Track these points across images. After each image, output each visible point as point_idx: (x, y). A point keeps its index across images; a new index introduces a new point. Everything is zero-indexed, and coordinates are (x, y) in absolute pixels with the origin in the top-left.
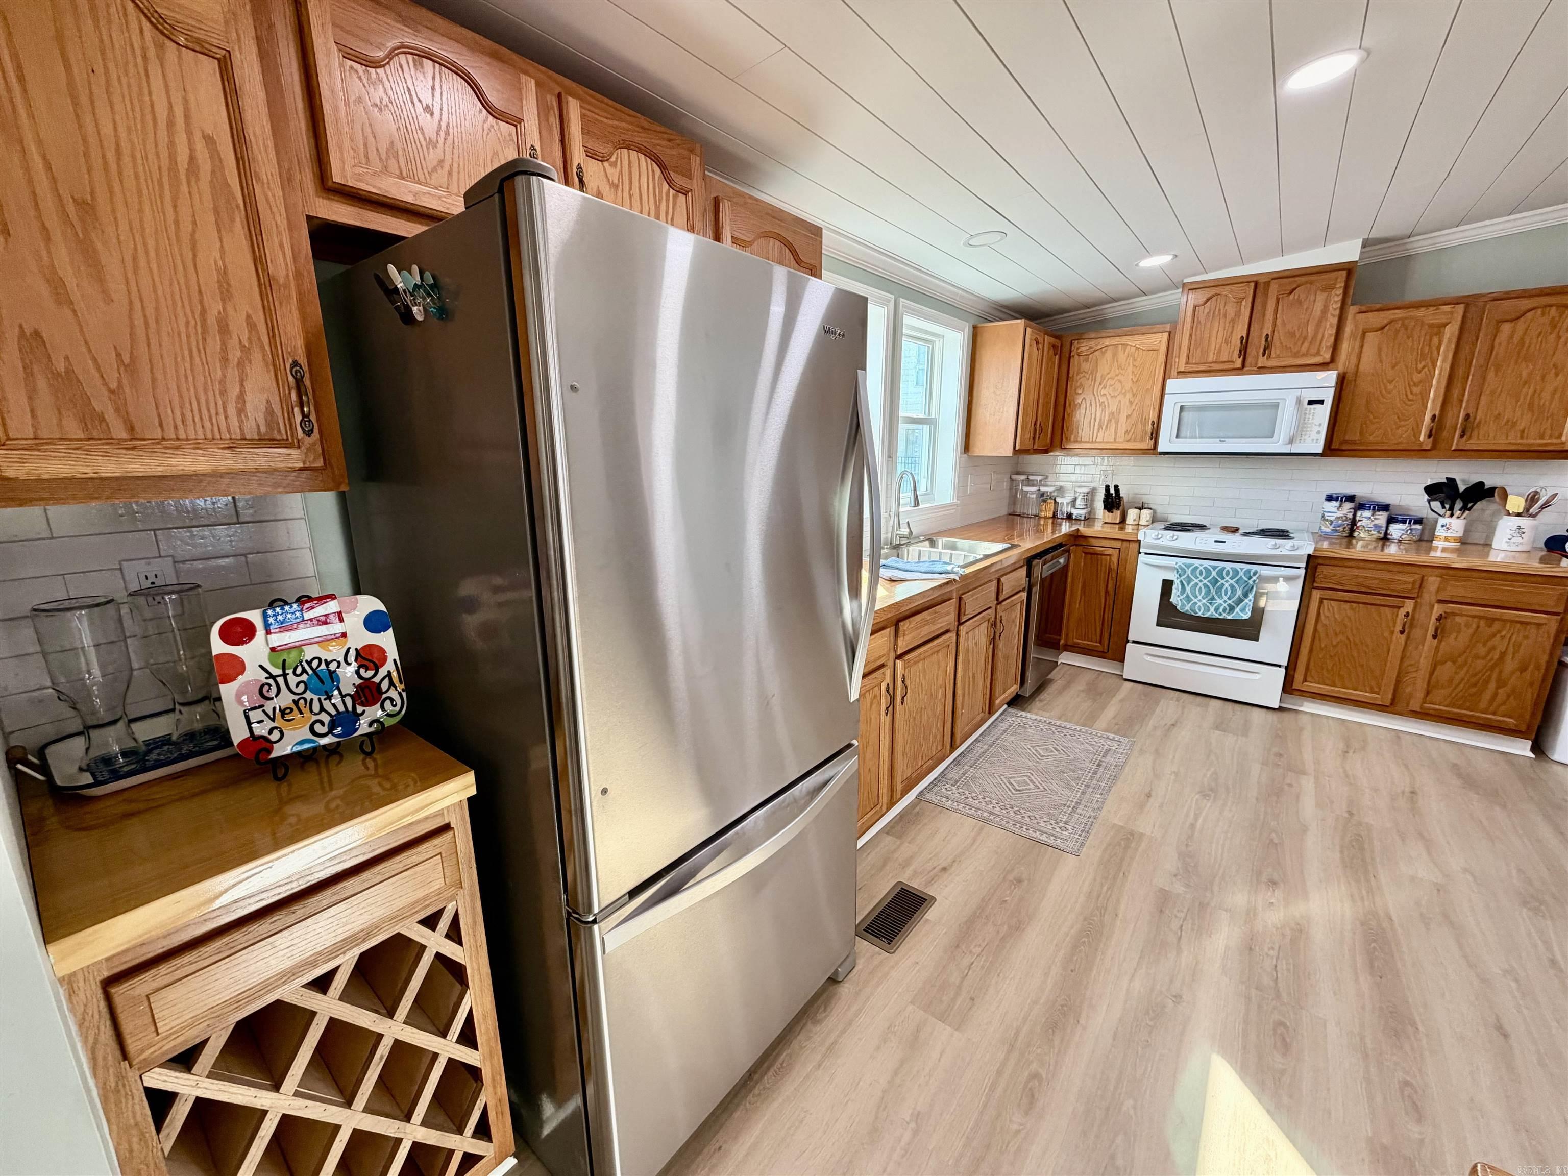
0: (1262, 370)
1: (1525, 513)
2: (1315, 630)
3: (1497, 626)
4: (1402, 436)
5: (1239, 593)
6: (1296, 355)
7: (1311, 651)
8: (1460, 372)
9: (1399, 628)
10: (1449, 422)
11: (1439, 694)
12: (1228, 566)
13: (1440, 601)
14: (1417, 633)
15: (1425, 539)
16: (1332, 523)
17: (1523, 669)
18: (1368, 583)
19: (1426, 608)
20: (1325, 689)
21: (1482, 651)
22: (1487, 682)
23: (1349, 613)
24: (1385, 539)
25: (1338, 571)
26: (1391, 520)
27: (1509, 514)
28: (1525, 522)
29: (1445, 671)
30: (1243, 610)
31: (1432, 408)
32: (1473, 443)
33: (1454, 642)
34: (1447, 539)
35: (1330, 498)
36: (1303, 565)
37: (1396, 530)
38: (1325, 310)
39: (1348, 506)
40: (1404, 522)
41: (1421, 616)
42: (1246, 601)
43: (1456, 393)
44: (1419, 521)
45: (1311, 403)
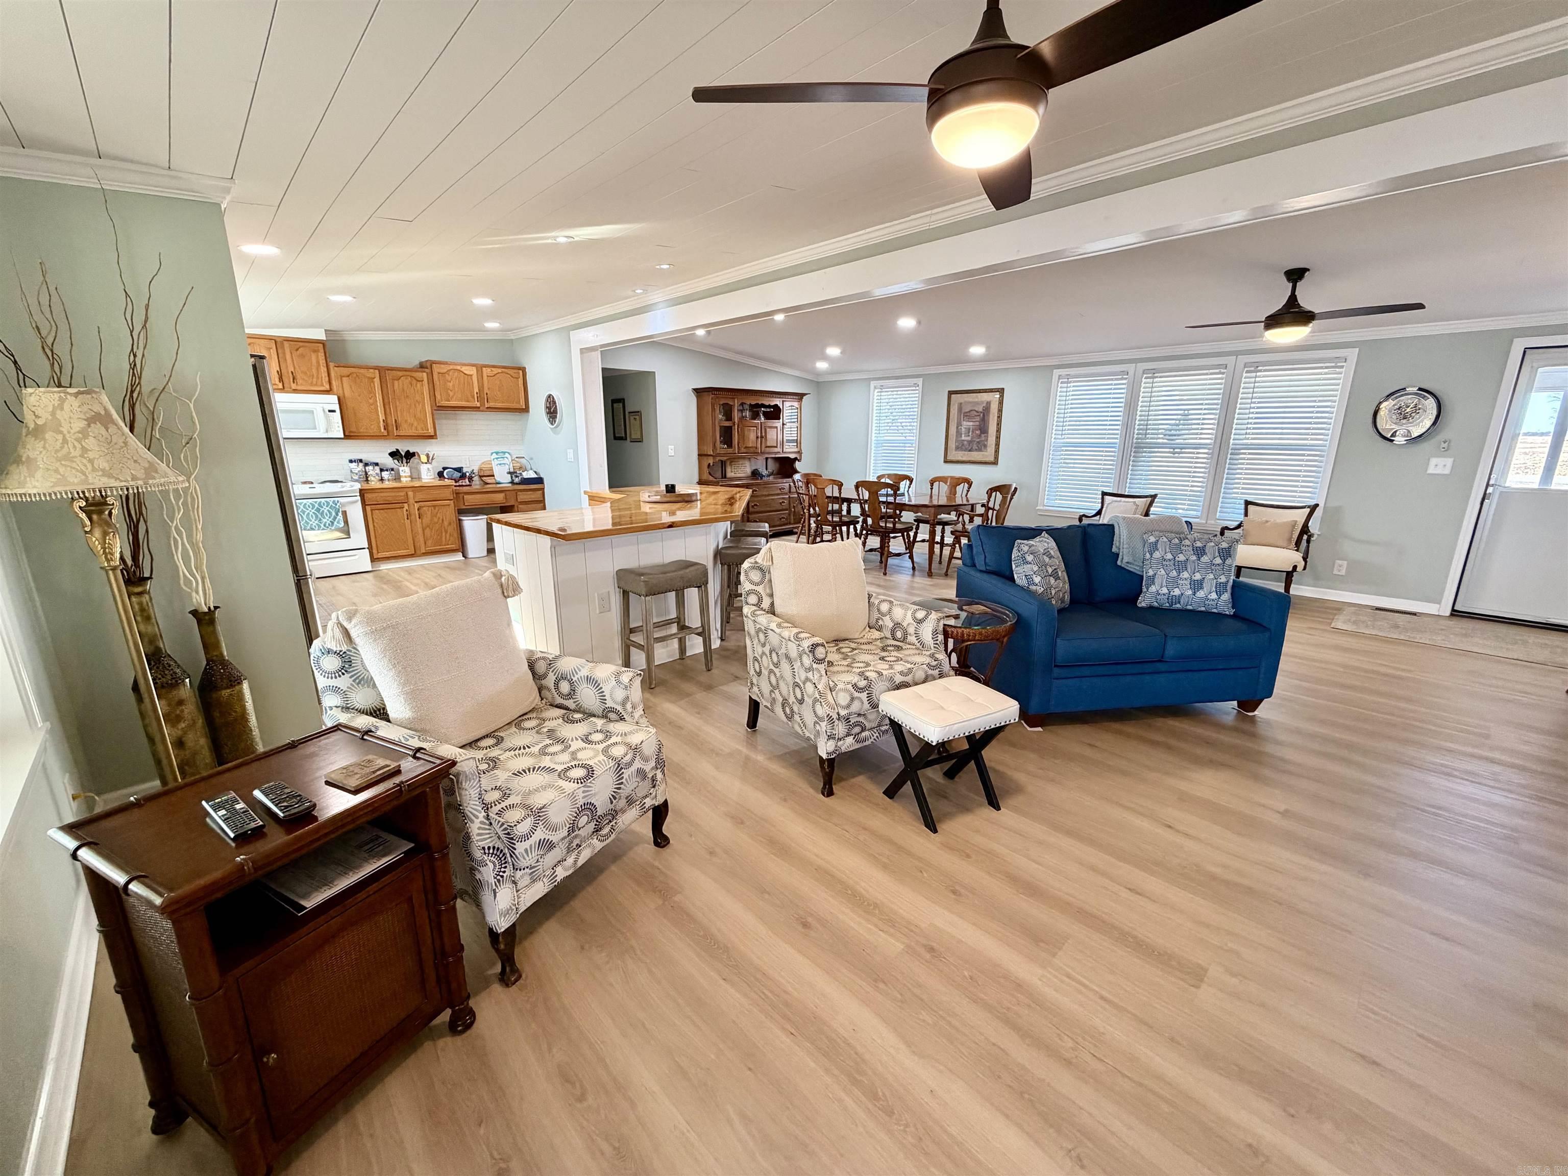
0: (295, 391)
1: (428, 462)
2: (374, 526)
3: (437, 508)
4: (373, 430)
5: (334, 514)
6: (312, 384)
7: (376, 537)
8: (386, 401)
9: (406, 517)
10: (389, 421)
11: (429, 543)
12: (323, 500)
13: (416, 502)
14: (413, 517)
15: (398, 478)
16: (357, 474)
17: (450, 524)
18: (388, 498)
19: (412, 506)
20: (387, 554)
21: (436, 520)
22: (442, 533)
23: (386, 515)
24: (382, 480)
25: (374, 495)
26: (382, 470)
27: (423, 463)
28: (428, 466)
29: (427, 531)
30: (338, 522)
31: (382, 417)
32: (402, 433)
33: (426, 520)
34: (406, 477)
35: (351, 461)
36: (358, 494)
37: (385, 475)
38: (318, 362)
39: (361, 465)
40: (387, 470)
41: (412, 510)
42: (338, 517)
43: (388, 410)
44: (392, 470)
45: (330, 411)
